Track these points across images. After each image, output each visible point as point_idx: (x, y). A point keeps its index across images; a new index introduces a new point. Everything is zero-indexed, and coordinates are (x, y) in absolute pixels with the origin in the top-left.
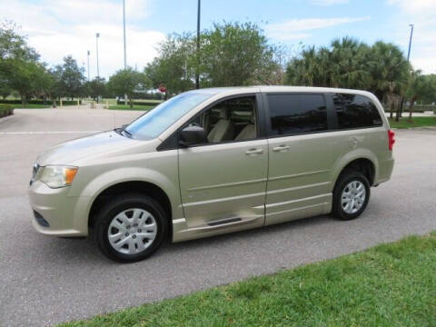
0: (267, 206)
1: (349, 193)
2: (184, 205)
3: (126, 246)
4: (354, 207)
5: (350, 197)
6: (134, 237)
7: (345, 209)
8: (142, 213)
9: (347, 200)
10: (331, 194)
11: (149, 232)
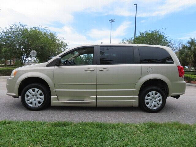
0: (97, 97)
1: (150, 97)
2: (56, 90)
3: (31, 103)
4: (155, 106)
5: (151, 100)
6: (35, 100)
7: (148, 106)
8: (38, 91)
9: (149, 101)
10: (138, 96)
11: (41, 99)
